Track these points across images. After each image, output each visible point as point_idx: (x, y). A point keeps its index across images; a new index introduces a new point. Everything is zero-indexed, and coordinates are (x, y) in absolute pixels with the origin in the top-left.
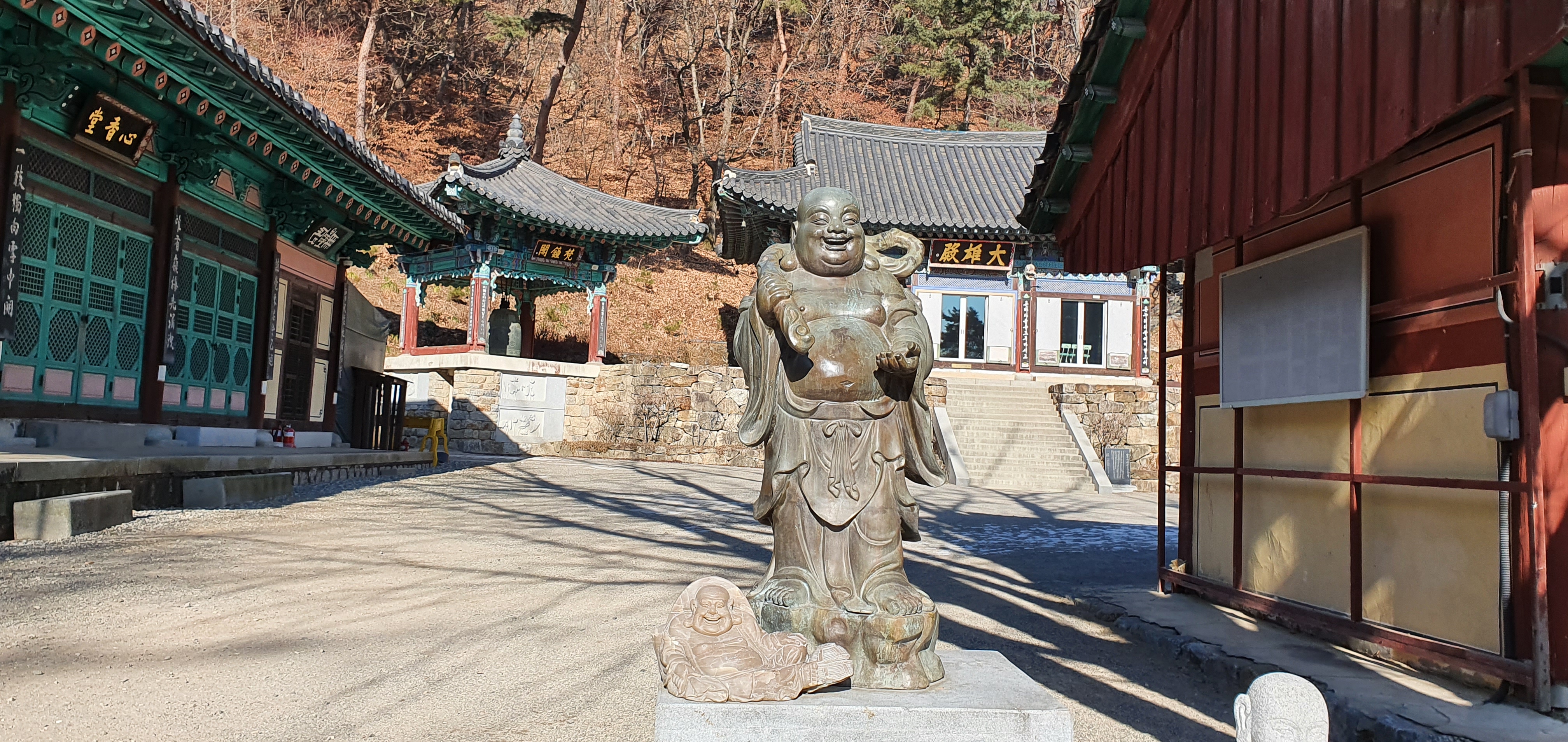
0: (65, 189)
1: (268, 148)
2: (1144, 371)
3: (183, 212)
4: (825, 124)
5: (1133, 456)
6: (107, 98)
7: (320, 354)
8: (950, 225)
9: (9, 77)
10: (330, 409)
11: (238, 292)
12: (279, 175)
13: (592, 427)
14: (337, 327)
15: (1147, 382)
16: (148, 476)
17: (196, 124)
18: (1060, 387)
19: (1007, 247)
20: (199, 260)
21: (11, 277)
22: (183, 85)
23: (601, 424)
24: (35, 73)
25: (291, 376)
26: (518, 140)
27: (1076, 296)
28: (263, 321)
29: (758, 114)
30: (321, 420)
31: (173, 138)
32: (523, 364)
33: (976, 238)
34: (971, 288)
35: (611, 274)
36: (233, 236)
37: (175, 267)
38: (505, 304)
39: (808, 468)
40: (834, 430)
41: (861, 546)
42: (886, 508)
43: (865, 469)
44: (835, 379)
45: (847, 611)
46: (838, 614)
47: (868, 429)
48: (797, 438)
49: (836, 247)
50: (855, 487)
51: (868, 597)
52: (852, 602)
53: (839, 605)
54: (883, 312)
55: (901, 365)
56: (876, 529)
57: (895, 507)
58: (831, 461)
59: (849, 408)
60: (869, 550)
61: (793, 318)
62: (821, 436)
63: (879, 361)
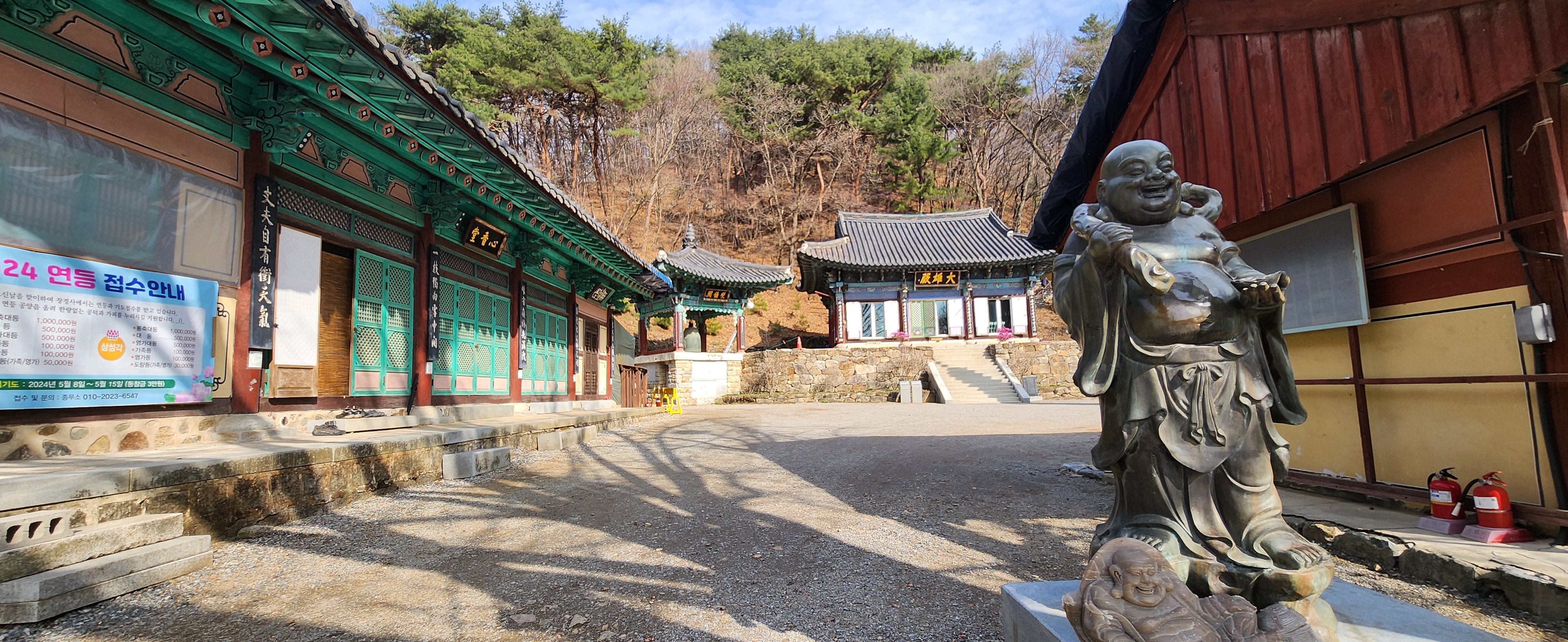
0: (461, 274)
1: (569, 244)
2: (1034, 334)
3: (525, 284)
4: (851, 216)
5: (1037, 380)
6: (481, 221)
7: (602, 358)
8: (925, 263)
9: (427, 211)
10: (609, 387)
11: (557, 327)
12: (575, 261)
13: (742, 387)
14: (609, 343)
15: (1036, 340)
16: (518, 434)
17: (530, 235)
18: (994, 346)
19: (956, 273)
20: (536, 310)
21: (434, 325)
22: (521, 209)
23: (747, 385)
24: (441, 208)
25: (588, 370)
26: (692, 238)
27: (995, 297)
28: (571, 342)
29: (811, 216)
30: (604, 393)
31: (517, 243)
32: (704, 356)
33: (939, 269)
34: (938, 297)
35: (746, 304)
36: (552, 296)
37: (523, 315)
38: (691, 325)
39: (1164, 416)
40: (1193, 374)
41: (1234, 493)
42: (1260, 452)
43: (1229, 412)
44: (1191, 321)
45: (1235, 563)
46: (1223, 567)
47: (1228, 370)
48: (1149, 385)
49: (1156, 194)
50: (1221, 432)
51: (1255, 548)
52: (1235, 554)
53: (1222, 557)
54: (1216, 251)
55: (1276, 298)
56: (1250, 474)
57: (1266, 450)
58: (1190, 407)
59: (1208, 350)
60: (1245, 496)
61: (1144, 260)
62: (1177, 381)
63: (1245, 296)
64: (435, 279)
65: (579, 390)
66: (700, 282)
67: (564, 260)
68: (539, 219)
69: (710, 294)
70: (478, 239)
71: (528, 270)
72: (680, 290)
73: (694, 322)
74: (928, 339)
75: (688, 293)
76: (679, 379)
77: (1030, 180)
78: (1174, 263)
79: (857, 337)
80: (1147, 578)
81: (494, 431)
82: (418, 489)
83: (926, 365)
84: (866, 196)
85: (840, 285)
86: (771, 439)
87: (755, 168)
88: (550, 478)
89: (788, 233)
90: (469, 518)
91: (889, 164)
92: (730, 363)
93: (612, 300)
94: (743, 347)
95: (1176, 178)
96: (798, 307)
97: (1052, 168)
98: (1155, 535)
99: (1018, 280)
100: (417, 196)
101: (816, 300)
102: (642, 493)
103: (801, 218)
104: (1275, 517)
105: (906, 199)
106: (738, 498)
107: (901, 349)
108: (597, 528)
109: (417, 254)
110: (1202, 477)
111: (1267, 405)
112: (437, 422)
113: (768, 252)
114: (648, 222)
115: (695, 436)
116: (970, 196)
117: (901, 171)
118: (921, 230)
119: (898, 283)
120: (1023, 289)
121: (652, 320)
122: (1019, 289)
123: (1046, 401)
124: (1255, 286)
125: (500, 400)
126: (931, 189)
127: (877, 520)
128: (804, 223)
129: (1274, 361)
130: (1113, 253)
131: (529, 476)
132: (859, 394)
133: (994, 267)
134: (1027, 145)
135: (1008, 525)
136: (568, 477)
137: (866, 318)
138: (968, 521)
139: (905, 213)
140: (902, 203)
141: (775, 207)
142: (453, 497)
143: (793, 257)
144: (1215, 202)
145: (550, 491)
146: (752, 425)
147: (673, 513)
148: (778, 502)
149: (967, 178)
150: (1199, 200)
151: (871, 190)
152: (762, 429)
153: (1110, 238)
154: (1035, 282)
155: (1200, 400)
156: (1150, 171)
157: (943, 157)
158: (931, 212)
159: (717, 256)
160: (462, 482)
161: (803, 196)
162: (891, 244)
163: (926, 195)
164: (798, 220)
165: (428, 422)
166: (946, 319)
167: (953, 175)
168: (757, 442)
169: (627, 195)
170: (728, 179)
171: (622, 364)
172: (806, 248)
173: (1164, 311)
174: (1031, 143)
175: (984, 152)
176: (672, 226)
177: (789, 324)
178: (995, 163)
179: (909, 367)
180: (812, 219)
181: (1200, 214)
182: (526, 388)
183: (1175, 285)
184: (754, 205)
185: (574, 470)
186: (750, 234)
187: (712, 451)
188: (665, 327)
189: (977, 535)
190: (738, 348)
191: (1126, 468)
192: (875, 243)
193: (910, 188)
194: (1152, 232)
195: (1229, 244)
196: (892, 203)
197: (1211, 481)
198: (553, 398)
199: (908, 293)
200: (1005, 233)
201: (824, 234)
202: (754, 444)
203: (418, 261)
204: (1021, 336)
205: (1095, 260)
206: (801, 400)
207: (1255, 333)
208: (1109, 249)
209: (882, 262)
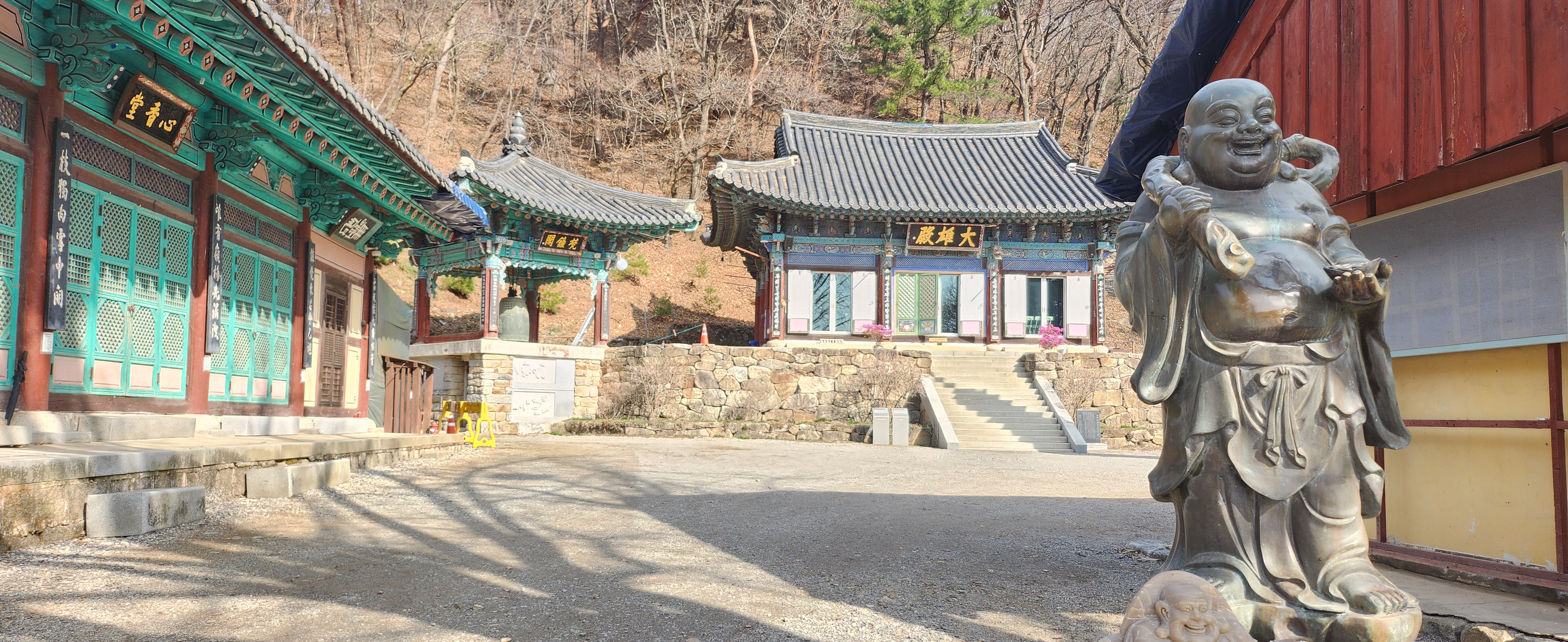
0: (107, 177)
1: (308, 135)
2: (1100, 339)
3: (222, 202)
4: (803, 118)
5: (1102, 417)
6: (148, 82)
7: (353, 342)
8: (926, 210)
9: (52, 58)
10: (364, 395)
11: (276, 282)
12: (311, 165)
13: (600, 405)
14: (368, 316)
15: (1102, 349)
16: (213, 466)
17: (233, 112)
18: (1032, 356)
19: (976, 230)
20: (237, 250)
21: (59, 266)
22: (229, 68)
23: (609, 403)
24: (77, 55)
25: (327, 364)
26: (521, 137)
27: (1039, 273)
28: (300, 309)
29: (733, 113)
30: (355, 406)
31: (209, 126)
32: (533, 348)
33: (949, 221)
34: (945, 268)
35: (613, 262)
36: (268, 226)
37: (217, 256)
38: (512, 293)
39: (1236, 428)
40: (1272, 379)
41: (1313, 526)
42: (1345, 477)
43: (1313, 428)
44: (1274, 314)
45: (1307, 609)
46: (1292, 613)
47: (1315, 376)
48: (1220, 390)
49: (1248, 151)
50: (1301, 451)
51: (1331, 591)
52: (1309, 598)
53: (1292, 601)
54: (1316, 228)
55: (1371, 290)
56: (1332, 504)
57: (1354, 476)
58: (1266, 419)
59: (1291, 350)
60: (1325, 530)
61: (1221, 236)
62: (1253, 387)
63: (1338, 286)
64: (62, 183)
65: (311, 398)
66: (533, 219)
67: (292, 163)
68: (258, 86)
69: (550, 239)
70: (141, 115)
71: (228, 177)
72: (496, 228)
73: (518, 288)
74: (922, 339)
75: (510, 235)
76: (487, 386)
77: (1112, 75)
78: (1262, 241)
79: (803, 330)
80: (1198, 615)
81: (174, 459)
82: (47, 552)
83: (919, 382)
84: (832, 84)
85: (779, 238)
86: (661, 490)
87: (637, 18)
88: (285, 539)
89: (690, 141)
90: (161, 595)
91: (875, 30)
92: (581, 364)
93: (375, 241)
94: (605, 336)
95: (1276, 132)
96: (702, 273)
97: (1150, 57)
98: (1215, 576)
99: (1079, 246)
100: (33, 29)
101: (736, 260)
102: (456, 564)
103: (715, 115)
104: (1359, 556)
105: (900, 95)
106: (618, 573)
107: (877, 353)
108: (392, 611)
109: (30, 135)
110: (1276, 507)
111: (1359, 420)
112: (60, 440)
113: (653, 171)
114: (434, 101)
115: (528, 483)
116: (1008, 97)
117: (894, 44)
118: (923, 152)
119: (878, 241)
120: (1087, 263)
121: (441, 280)
122: (1081, 262)
123: (1113, 452)
124: (1348, 274)
125: (168, 408)
126: (944, 78)
127: (843, 609)
128: (722, 124)
129: (1373, 369)
130: (1187, 226)
131: (247, 536)
132: (803, 426)
133: (1040, 223)
134: (1110, 14)
135: (1039, 620)
136: (318, 540)
137: (821, 299)
138: (981, 614)
139: (895, 119)
140: (892, 100)
141: (670, 92)
142: (121, 564)
143: (699, 183)
144: (1330, 163)
145: (294, 559)
146: (625, 468)
147: (516, 593)
148: (684, 580)
149: (1006, 64)
150: (1309, 159)
151: (840, 74)
152: (644, 475)
153: (1183, 206)
154: (1107, 252)
155: (1279, 411)
156: (1243, 120)
157: (967, 25)
158: (941, 121)
159: (564, 172)
160: (125, 542)
161: (721, 76)
162: (870, 172)
163: (933, 89)
164: (710, 118)
165: (45, 439)
166: (955, 307)
167: (982, 58)
168: (636, 494)
169: (394, 47)
170: (585, 33)
171: (390, 354)
172: (724, 170)
173: (1243, 299)
174: (1117, 11)
175: (1036, 21)
176: (479, 111)
177: (685, 301)
178: (1054, 40)
179: (889, 384)
180: (735, 119)
181: (1306, 178)
182: (217, 389)
183: (1257, 268)
184: (632, 85)
185: (326, 529)
186: (623, 136)
187: (561, 507)
188: (460, 294)
189: (993, 630)
190: (597, 337)
191: (1188, 494)
192: (843, 169)
193: (906, 77)
194: (1242, 199)
195: (1336, 220)
196: (874, 99)
197: (1287, 511)
198: (264, 409)
199: (894, 259)
200: (1063, 165)
201: (754, 145)
202: (632, 498)
203: (32, 147)
204: (1078, 341)
205: (1165, 231)
206: (703, 432)
207: (1352, 332)
208: (1182, 219)
209: (853, 203)
